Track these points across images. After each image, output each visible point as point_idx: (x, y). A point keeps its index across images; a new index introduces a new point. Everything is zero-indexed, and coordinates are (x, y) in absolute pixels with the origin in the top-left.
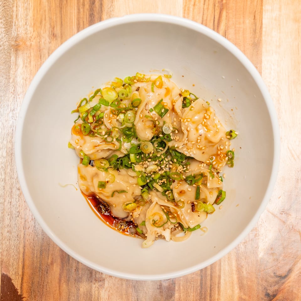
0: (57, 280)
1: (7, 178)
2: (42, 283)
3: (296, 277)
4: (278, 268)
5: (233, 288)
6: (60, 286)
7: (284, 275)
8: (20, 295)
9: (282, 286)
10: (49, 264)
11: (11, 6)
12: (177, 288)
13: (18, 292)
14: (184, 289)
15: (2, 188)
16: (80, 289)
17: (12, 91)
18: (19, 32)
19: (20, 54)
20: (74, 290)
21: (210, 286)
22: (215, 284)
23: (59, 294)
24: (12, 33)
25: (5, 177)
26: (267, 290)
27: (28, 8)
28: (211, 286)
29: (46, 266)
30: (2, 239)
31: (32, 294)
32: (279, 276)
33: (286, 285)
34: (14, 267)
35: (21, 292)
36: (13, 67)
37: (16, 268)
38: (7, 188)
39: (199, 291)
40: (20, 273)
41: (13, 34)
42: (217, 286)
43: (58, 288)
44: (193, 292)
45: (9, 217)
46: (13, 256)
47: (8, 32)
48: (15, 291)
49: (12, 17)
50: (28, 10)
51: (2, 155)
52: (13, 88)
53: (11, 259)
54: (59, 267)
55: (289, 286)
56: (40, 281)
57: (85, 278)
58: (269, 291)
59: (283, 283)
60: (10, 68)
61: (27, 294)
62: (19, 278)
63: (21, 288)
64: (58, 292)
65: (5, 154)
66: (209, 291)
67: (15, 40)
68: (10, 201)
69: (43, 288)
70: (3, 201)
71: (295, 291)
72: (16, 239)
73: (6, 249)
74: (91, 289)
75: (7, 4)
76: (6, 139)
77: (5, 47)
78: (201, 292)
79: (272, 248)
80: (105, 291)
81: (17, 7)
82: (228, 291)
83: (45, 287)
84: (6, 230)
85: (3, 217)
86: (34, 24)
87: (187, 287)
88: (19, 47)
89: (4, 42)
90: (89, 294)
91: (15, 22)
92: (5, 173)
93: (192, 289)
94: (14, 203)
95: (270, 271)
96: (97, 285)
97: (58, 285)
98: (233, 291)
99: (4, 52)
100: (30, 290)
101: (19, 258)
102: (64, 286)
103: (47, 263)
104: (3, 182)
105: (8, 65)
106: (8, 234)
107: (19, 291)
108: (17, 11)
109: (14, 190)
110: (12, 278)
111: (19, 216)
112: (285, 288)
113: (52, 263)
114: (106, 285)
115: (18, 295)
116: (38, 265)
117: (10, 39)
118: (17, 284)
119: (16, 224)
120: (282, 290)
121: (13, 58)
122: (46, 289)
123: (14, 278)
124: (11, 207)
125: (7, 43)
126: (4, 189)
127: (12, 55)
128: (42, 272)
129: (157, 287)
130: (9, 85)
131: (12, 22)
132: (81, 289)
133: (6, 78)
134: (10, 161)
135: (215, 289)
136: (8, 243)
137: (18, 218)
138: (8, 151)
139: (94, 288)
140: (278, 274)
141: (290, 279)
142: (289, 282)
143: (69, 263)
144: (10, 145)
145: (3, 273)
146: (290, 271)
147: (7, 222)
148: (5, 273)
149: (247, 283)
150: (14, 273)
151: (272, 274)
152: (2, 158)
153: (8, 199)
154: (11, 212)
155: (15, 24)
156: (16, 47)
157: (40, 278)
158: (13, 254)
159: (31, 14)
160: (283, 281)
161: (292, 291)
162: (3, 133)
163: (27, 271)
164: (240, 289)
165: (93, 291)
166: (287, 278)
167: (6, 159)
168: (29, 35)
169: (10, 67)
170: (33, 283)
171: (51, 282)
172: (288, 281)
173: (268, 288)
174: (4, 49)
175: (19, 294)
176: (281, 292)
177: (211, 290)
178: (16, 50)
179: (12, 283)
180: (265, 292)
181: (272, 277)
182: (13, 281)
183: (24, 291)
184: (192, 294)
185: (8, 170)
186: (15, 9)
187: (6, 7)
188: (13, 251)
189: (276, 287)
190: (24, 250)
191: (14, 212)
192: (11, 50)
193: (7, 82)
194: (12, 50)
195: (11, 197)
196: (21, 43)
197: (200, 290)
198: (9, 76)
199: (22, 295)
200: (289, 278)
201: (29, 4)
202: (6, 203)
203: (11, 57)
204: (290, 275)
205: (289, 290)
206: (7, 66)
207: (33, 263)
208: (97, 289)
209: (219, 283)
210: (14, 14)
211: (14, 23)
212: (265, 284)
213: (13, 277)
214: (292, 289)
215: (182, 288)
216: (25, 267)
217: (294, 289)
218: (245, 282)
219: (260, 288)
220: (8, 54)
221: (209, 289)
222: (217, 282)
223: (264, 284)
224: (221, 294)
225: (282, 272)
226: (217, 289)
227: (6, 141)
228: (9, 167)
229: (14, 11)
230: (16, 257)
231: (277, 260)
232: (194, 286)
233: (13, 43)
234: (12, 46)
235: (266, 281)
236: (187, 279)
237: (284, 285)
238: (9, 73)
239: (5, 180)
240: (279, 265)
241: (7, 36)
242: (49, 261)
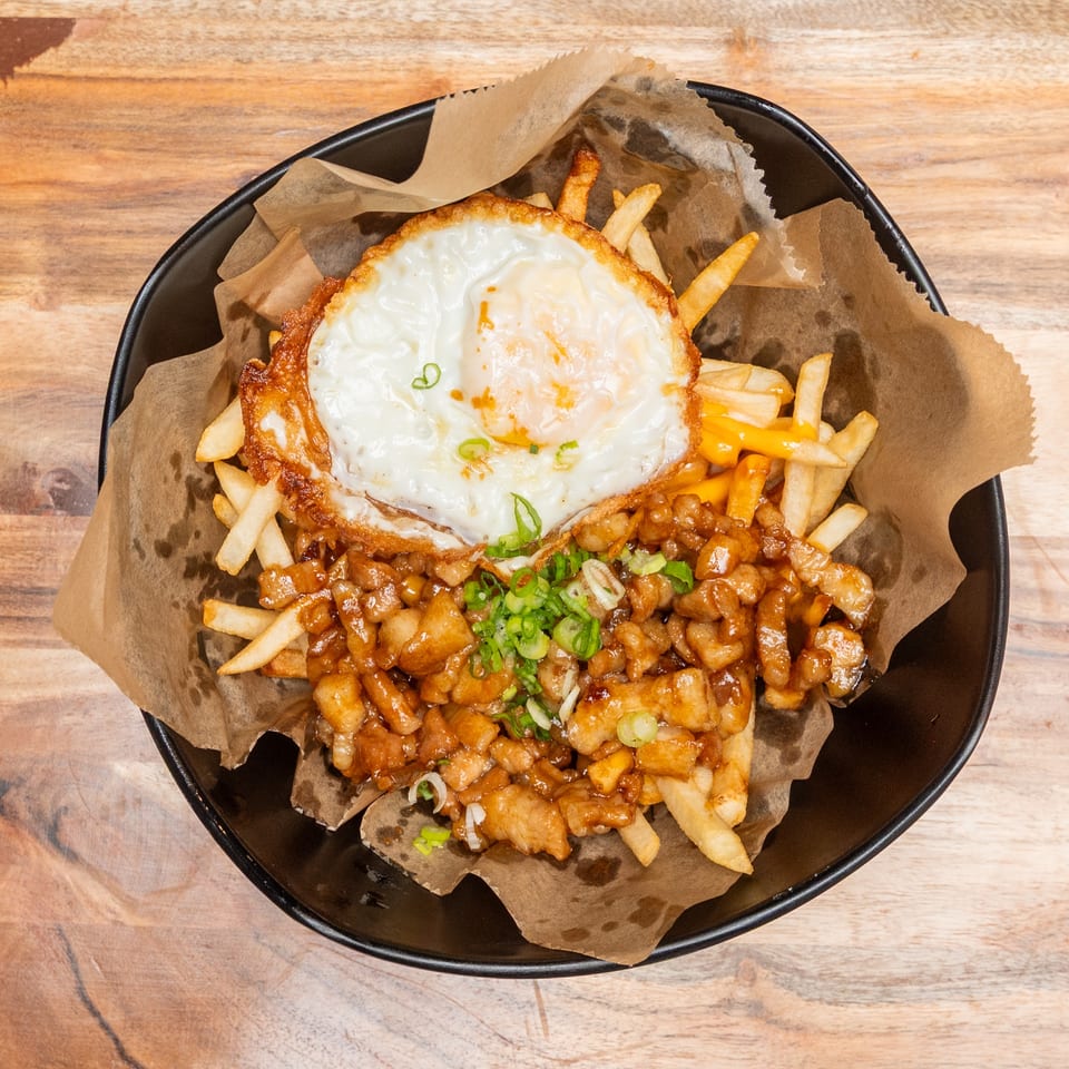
0: (53, 176)
1: (348, 27)
2: (46, 133)
3: (54, 873)
4: (81, 821)
5: (24, 684)
6: (36, 183)
7: (61, 837)
8: (11, 73)
9: (27, 833)
10: (101, 151)
11: (863, 23)
12: (27, 519)
13: (20, 65)
14: (23, 541)
15: (320, 13)
16: (26, 242)
17: (604, 34)
18: (785, 48)
19: (719, 52)
20: (25, 222)
21: (30, 615)
22: (35, 633)
23: (13, 181)
24: (780, 27)
25: (351, 20)
26: (18, 786)
27: (857, 73)
28: (32, 620)
29: (93, 144)
30: (174, 18)
31: (15, 104)
32: (59, 823)
33: (30, 844)
34: (93, 55)
35: (21, 75)
36: (677, 32)
37: (89, 57)
38: (320, 28)
39: (16, 584)
40: (76, 71)
41: (778, 30)
42: (30, 637)
43: (30, 178)
44: (14, 568)
45: (236, 34)
46: (124, 50)
47: (782, 15)
48: (25, 58)
49: (829, 26)
50: (850, 73)
51: (415, 10)
52: (615, 37)
53: (115, 45)
54: (92, 180)
55: (27, 853)
56: (51, 128)
57: (57, 252)
58: (13, 791)
59: (37, 836)
60: (674, 23)
61: (17, 92)
62: (61, 67)
63: (33, 75)
64: (21, 177)
65: (417, 17)
66: (16, 613)
67: (760, 36)
68: (283, 36)
69: (33, 136)
70: (283, 17)
71: (13, 870)
72: (172, 57)
73: (143, 28)
74: (24, 272)
75: (869, 12)
76: (464, 19)
77: (738, 9)
78: (15, 590)
79: (139, 801)
80: (21, 313)
81: (861, 39)
82: (15, 672)
83: (35, 141)
84: (199, 28)
85: (235, 17)
86: (810, 92)
87: (28, 549)
88: (740, 50)
89: (753, 6)
90: (11, 265)
91: (813, 36)
92: (362, 20)
93: (23, 564)
94: (277, 47)
95: (72, 796)
96: (39, 289)
97: (41, 176)
98: (16, 684)
99: (721, 7)
100: (27, 101)
101: (117, 65)
102: (36, 196)
103: (104, 147)
104: (338, 16)
105: (685, 19)
106: (186, 32)
107: (25, 69)
108: (849, 39)
109: (313, 46)
110: (61, 48)
111: (237, 64)
112: (22, 841)
113: (101, 159)
114: (39, 315)
115: (14, 65)
116: (96, 121)
117: (761, 24)
118: (42, 64)
119: (214, 54)
120: (17, 832)
121: (702, 33)
122: (28, 146)
123: (60, 53)
124: (263, 39)
125: (749, 15)
126: (318, 19)
127: (714, 29)
128: (75, 132)
129: (30, 461)
130: (623, 24)
131: (812, 28)
132: (26, 245)
133: (644, 15)
134: (399, 32)
135: (22, 633)
136: (160, 33)
137: (231, 60)
138: (428, 26)
139: (29, 279)
140: (64, 819)
141: (47, 856)
142: (39, 854)
143: (102, 208)
144: (444, 30)
145: (75, 24)
146: (72, 857)
147: (223, 29)
148: (75, 29)
149: (38, 727)
150: (75, 53)
151: (62, 803)
152: (407, 11)
153: (288, 29)
154: (248, 40)
155: (808, 36)
156: (738, 40)
157: (59, 127)
158: (129, 49)
159: (841, 80)
160: (43, 836)
161: (13, 862)
162: (479, 10)
163: (80, 92)
164: (20, 706)
165: (23, 278)
166: (51, 846)
167: (402, 21)
168: (774, 77)
169: (679, 26)
170: (46, 107)
171: (49, 159)
172: (43, 851)
173: (23, 791)
174: (732, 8)
175: (17, 69)
176: (12, 829)
177: (19, 619)
178: (728, 42)
179: (48, 48)
180: (12, 781)
181: (54, 802)
182: (52, 50)
183: (25, 84)
184: (8, 564)
185: (371, 29)
186: (856, 33)
187: (859, 8)
188: (139, 48)
189: (24, 814)
190: (141, 80)
191: (250, 49)
192: (730, 26)
193: (633, 18)
194: (730, 30)
195: (293, 40)
196: (749, 54)
197: (21, 587)
198: (652, 23)
199: (13, 78)
200: (51, 852)
201: (871, 76)
202: (275, 26)
203: (709, 26)
204: (60, 855)
205: (16, 852)
206: (681, 16)
207: (101, 106)
208: (28, 287)
209: (39, 644)
210: (838, 33)
211: (811, 32)
212: (35, 780)
213: (64, 50)
214: (19, 859)
215: (27, 533)
216: (90, 85)
217: (19, 869)
218: (41, 721)
219: (23, 766)
220: (715, 18)
221: (22, 614)
222: (42, 638)
223: (34, 778)
224: (8, 650)
225: (71, 834)
226: (22, 637)
227: (457, 20)
228: (379, 31)
229: (846, 32)
230: (120, 57)
231: (105, 818)
232: (31, 568)
233: (750, 32)
234: (742, 30)
235: (44, 784)
236: (51, 549)
237: (30, 837)
238: (660, 23)
239: (343, 18)
240: (90, 824)
241: (772, 12)
242: (108, 152)
